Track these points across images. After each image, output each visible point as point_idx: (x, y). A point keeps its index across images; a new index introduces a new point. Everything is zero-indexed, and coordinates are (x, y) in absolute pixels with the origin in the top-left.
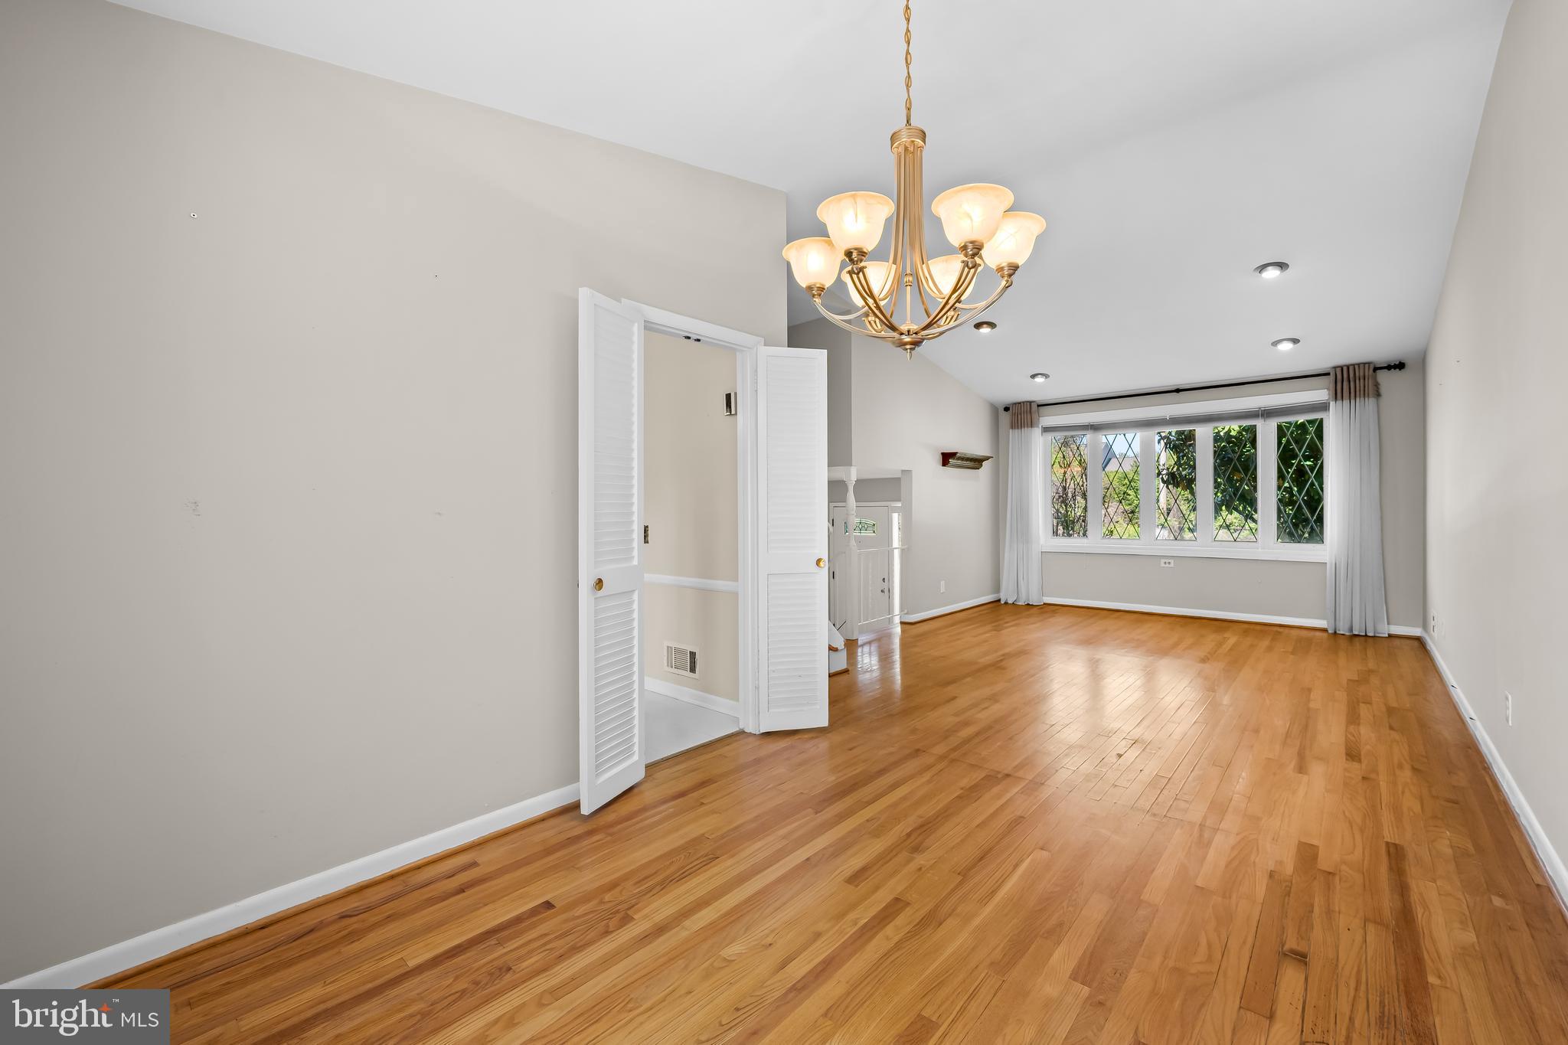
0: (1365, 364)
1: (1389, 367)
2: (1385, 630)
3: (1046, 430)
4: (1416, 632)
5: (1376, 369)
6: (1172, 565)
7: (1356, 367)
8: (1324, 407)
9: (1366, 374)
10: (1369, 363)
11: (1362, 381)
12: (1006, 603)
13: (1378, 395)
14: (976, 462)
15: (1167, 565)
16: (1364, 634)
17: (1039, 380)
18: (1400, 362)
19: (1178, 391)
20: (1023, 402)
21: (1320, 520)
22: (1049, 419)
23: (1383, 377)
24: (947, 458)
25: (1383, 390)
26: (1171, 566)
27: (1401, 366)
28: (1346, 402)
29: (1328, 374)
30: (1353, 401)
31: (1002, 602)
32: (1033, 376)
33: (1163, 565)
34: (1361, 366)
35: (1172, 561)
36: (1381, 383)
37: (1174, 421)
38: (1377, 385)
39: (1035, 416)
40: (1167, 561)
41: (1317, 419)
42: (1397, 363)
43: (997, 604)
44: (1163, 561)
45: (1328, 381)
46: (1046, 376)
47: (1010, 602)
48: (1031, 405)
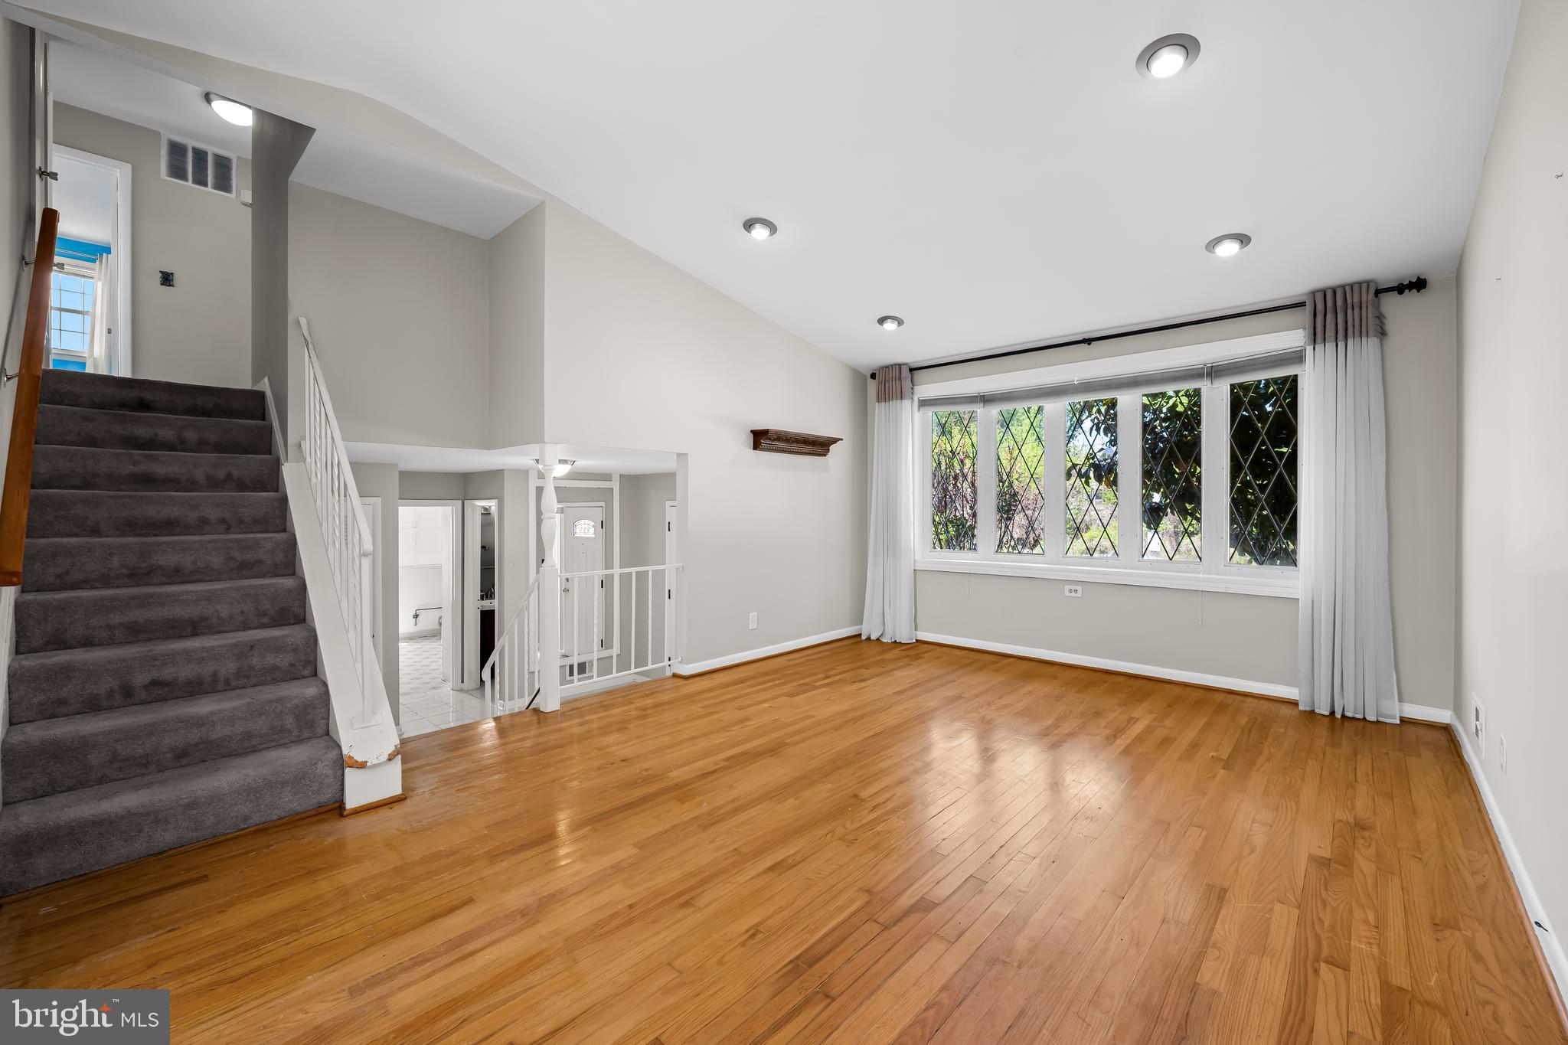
0: (1360, 284)
1: (1401, 289)
2: (1394, 710)
3: (924, 403)
4: (1444, 716)
5: (1379, 292)
6: (1079, 594)
7: (1348, 289)
8: (1298, 357)
9: (1364, 299)
10: (1368, 282)
11: (1357, 310)
12: (869, 639)
13: (1382, 334)
14: (819, 446)
15: (1073, 594)
16: (1361, 717)
17: (890, 326)
18: (1419, 278)
19: (1088, 341)
20: (892, 366)
21: (1292, 532)
22: (927, 388)
23: (1391, 305)
24: (760, 438)
25: (1391, 326)
26: (1077, 595)
27: (1419, 284)
28: (1330, 346)
29: (1303, 304)
30: (1341, 345)
31: (863, 638)
32: (882, 321)
33: (1067, 593)
34: (1356, 288)
35: (1079, 588)
36: (1387, 316)
37: (1086, 387)
38: (1380, 318)
39: (907, 384)
40: (1074, 588)
41: (1290, 376)
42: (1414, 280)
43: (858, 639)
44: (1067, 588)
45: (1304, 316)
46: (900, 322)
47: (873, 637)
48: (900, 369)
